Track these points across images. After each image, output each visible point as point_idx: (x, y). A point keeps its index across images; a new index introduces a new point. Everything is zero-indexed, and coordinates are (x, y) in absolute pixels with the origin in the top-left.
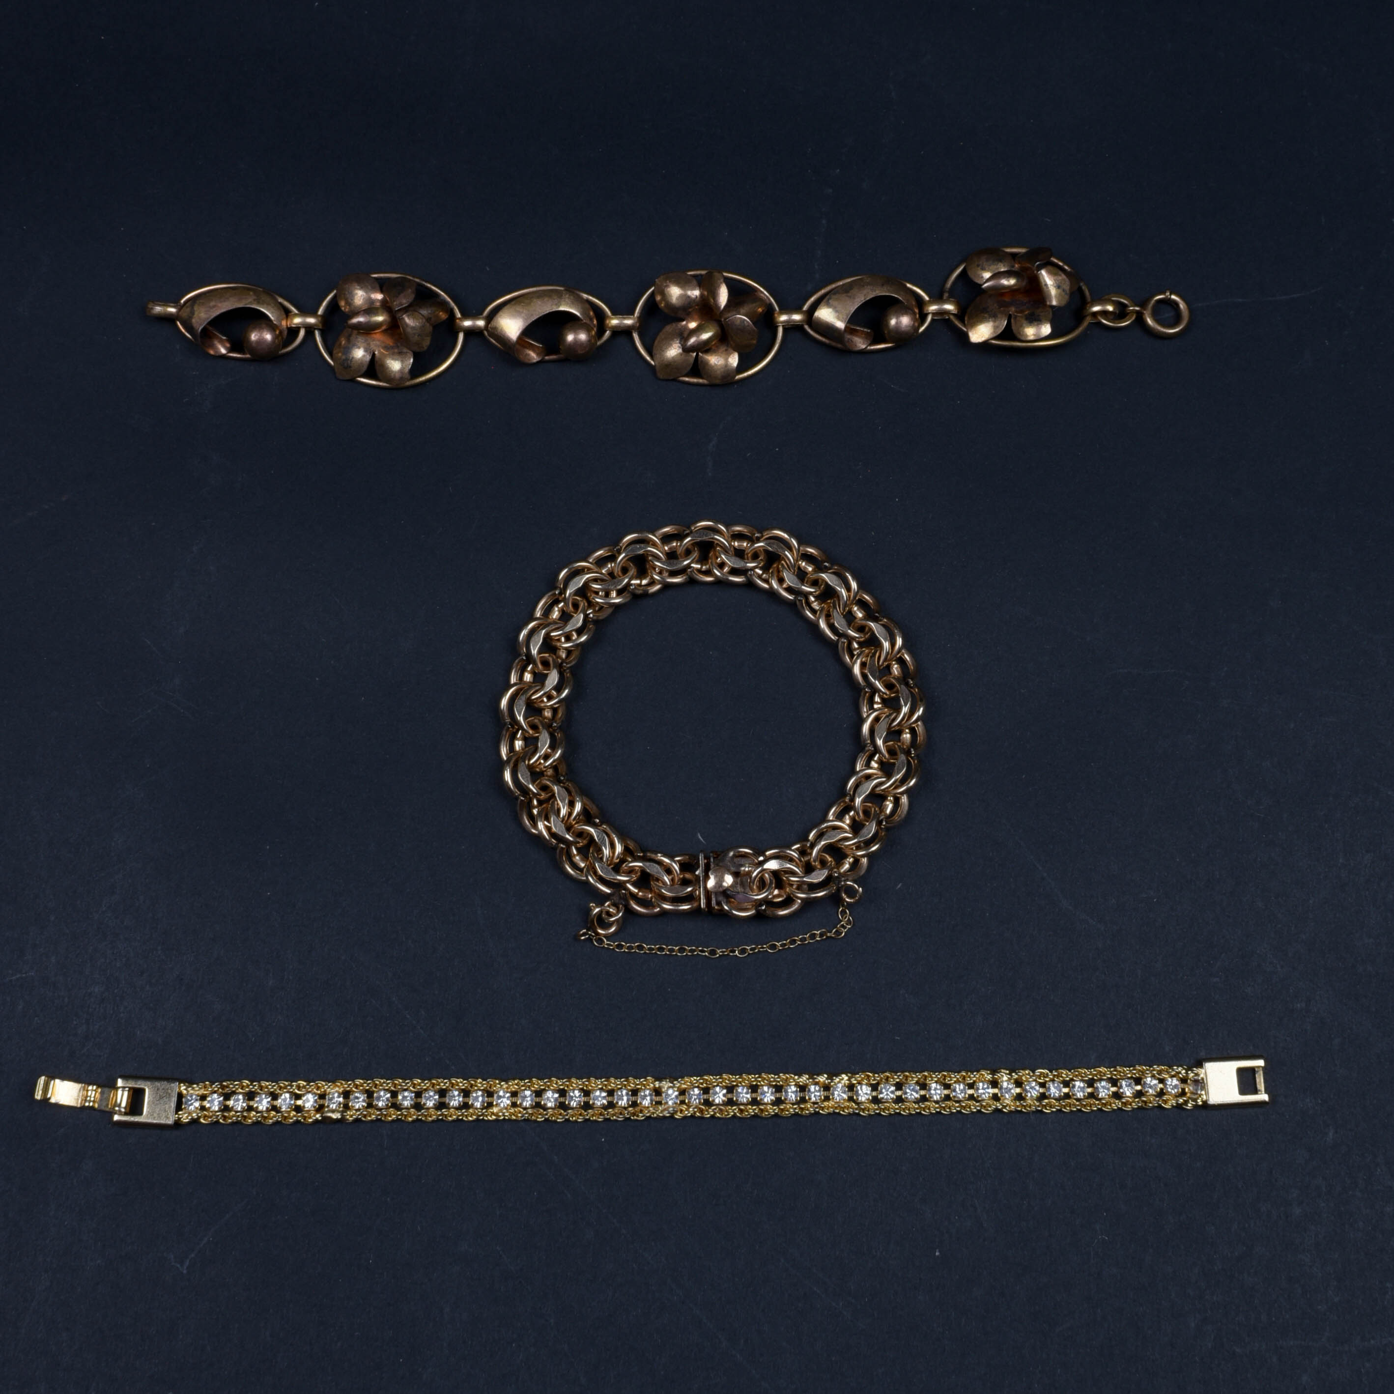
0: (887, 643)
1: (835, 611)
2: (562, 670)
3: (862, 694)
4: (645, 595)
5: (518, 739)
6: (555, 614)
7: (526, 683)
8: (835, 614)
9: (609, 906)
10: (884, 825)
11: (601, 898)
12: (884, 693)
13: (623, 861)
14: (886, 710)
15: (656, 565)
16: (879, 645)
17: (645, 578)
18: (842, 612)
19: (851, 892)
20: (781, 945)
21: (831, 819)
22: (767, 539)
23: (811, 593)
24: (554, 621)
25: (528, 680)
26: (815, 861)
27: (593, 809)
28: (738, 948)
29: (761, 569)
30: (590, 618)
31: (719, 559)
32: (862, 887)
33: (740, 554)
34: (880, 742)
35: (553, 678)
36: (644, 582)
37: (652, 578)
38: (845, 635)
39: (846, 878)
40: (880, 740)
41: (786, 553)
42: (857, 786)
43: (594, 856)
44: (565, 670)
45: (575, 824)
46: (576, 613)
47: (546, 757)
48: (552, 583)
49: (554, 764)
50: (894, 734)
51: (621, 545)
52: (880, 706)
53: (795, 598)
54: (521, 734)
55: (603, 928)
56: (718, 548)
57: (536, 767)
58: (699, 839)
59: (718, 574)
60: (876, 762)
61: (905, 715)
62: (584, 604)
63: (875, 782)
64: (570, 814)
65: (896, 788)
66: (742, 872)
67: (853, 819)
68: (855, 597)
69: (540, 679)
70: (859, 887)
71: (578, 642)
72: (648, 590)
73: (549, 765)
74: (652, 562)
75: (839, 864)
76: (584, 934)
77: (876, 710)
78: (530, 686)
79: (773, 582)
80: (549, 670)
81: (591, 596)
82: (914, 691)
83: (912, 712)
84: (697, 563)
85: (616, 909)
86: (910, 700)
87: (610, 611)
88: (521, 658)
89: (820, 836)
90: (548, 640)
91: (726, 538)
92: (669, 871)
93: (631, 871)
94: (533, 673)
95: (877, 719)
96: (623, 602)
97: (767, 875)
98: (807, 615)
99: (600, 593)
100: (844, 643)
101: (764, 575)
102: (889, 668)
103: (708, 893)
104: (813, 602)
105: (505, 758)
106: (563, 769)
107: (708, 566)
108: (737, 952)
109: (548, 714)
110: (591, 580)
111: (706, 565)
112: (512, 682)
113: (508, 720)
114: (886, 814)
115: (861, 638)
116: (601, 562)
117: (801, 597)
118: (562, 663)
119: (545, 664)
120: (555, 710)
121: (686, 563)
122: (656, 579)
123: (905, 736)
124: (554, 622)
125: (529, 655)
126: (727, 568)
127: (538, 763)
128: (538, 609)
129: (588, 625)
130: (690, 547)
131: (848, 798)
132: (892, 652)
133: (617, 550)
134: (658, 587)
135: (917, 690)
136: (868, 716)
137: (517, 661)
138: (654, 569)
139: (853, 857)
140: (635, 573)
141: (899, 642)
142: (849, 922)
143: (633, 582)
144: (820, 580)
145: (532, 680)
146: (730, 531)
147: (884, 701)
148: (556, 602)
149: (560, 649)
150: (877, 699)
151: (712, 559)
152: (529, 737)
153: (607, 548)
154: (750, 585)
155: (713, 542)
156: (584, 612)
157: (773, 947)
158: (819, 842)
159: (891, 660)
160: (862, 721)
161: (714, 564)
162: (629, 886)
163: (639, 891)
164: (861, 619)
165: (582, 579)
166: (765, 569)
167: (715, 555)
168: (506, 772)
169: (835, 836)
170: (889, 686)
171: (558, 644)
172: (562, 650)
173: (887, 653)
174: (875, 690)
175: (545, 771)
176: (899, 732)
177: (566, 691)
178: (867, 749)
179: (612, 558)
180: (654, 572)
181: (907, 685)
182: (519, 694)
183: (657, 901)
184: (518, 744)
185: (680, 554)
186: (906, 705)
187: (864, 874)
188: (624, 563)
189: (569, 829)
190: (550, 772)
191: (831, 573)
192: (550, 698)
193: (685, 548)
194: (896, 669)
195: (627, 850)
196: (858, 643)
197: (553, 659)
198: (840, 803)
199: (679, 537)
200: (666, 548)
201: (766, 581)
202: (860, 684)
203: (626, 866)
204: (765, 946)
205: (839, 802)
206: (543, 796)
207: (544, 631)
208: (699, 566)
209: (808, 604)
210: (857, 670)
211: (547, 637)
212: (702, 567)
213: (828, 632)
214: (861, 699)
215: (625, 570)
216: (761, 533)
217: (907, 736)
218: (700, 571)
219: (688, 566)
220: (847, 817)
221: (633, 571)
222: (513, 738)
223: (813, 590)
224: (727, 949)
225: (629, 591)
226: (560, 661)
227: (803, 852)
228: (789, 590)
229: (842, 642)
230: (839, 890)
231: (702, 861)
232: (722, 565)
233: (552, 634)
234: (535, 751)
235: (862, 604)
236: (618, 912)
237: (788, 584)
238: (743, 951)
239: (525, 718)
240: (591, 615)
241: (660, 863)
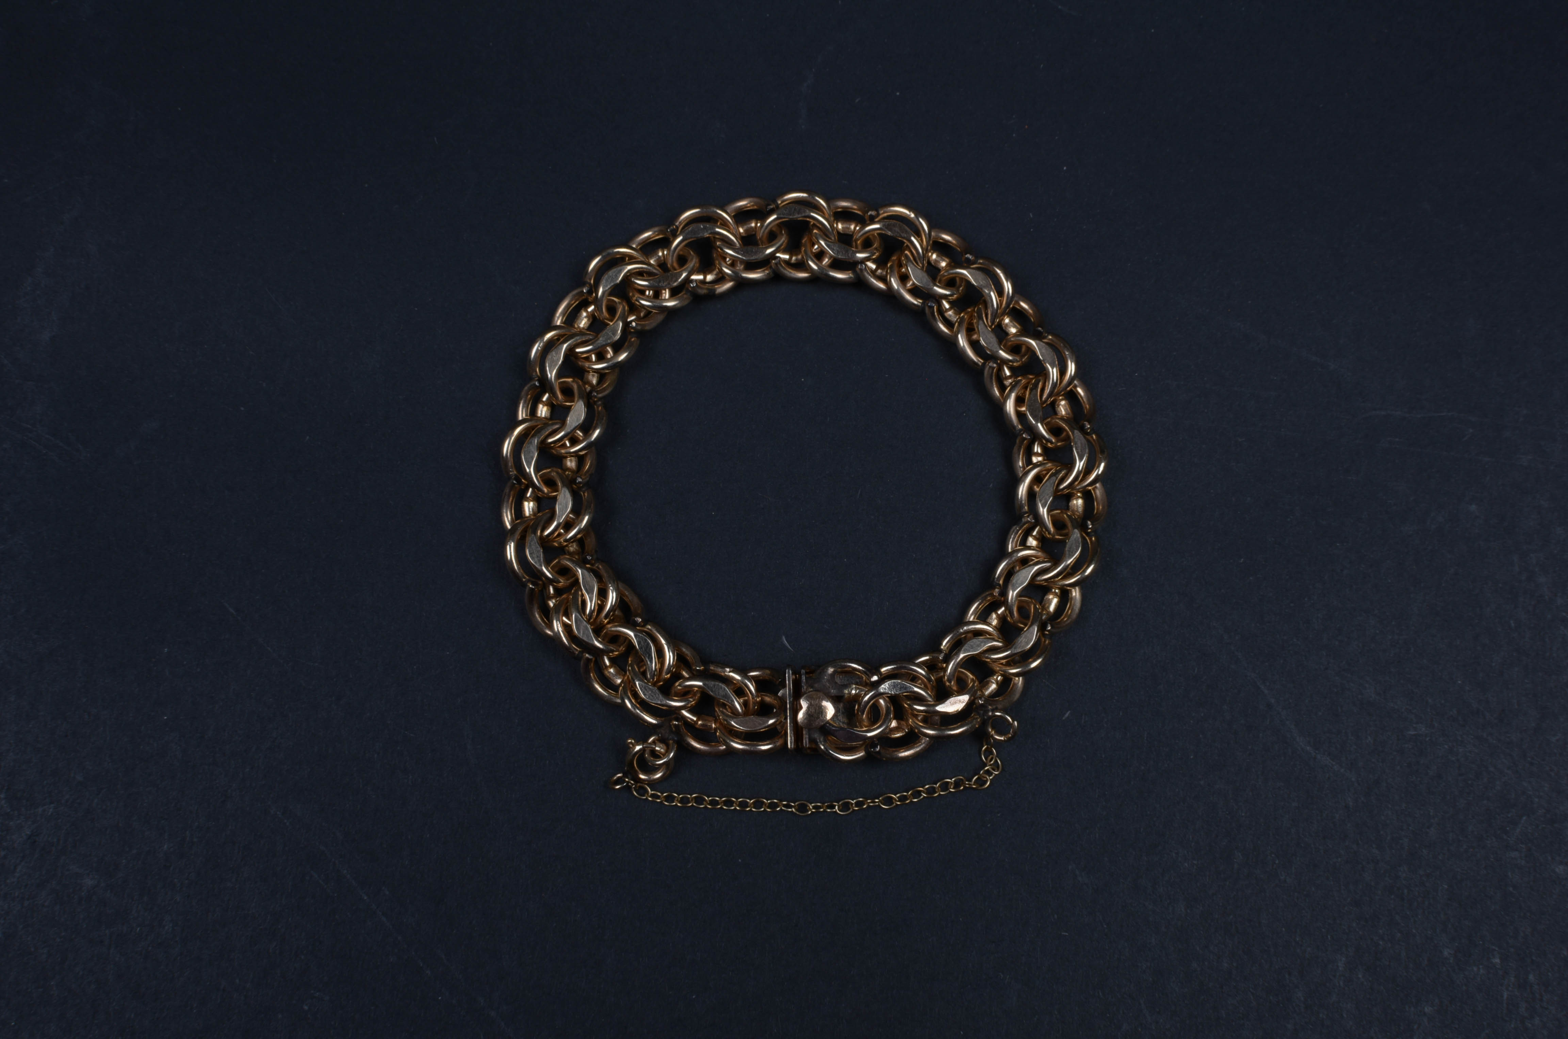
0: (1055, 370)
1: (981, 322)
2: (591, 401)
3: (1018, 441)
4: (711, 296)
5: (527, 500)
6: (583, 323)
7: (540, 419)
8: (981, 327)
9: (654, 742)
10: (1048, 631)
11: (643, 731)
12: (1048, 440)
13: (677, 676)
14: (1050, 465)
15: (727, 253)
16: (1045, 375)
17: (710, 272)
18: (990, 324)
19: (1001, 726)
20: (900, 799)
21: (971, 619)
22: (884, 218)
23: (945, 297)
24: (580, 331)
25: (543, 416)
26: (949, 681)
27: (633, 600)
28: (838, 803)
29: (874, 261)
30: (633, 328)
31: (816, 247)
32: (1017, 721)
33: (845, 239)
34: (1043, 511)
35: (578, 412)
36: (709, 278)
37: (721, 271)
38: (995, 358)
39: (994, 707)
40: (1043, 508)
41: (913, 238)
42: (1009, 574)
43: (633, 668)
44: (595, 402)
45: (608, 623)
46: (611, 321)
47: (568, 526)
48: (578, 277)
49: (579, 536)
50: (1062, 499)
51: (677, 224)
52: (1040, 459)
53: (922, 303)
54: (532, 493)
55: (645, 772)
56: (815, 231)
57: (553, 540)
58: (784, 645)
59: (815, 267)
60: (1035, 538)
61: (1079, 473)
62: (624, 307)
63: (1036, 568)
64: (601, 607)
65: (1065, 578)
66: (846, 696)
67: (1002, 619)
68: (1008, 304)
69: (559, 413)
70: (1013, 721)
71: (615, 361)
72: (715, 290)
73: (571, 538)
74: (722, 249)
75: (984, 684)
76: (619, 781)
77: (1036, 465)
78: (546, 422)
79: (892, 279)
80: (573, 401)
81: (634, 296)
82: (1091, 439)
83: (1088, 471)
84: (784, 252)
85: (665, 747)
86: (1087, 451)
87: (661, 318)
88: (532, 383)
89: (957, 645)
90: (573, 358)
91: (827, 216)
92: (740, 691)
93: (685, 693)
94: (549, 404)
95: (1038, 479)
96: (679, 305)
97: (882, 701)
98: (939, 327)
99: (647, 293)
100: (993, 368)
101: (879, 271)
102: (1053, 406)
103: (798, 729)
104: (947, 310)
105: (509, 527)
106: (591, 542)
107: (800, 257)
108: (837, 807)
109: (571, 463)
110: (634, 273)
111: (796, 255)
112: (520, 418)
113: (513, 472)
114: (1050, 611)
115: (1017, 361)
116: (648, 248)
117: (932, 302)
118: (591, 392)
119: (567, 392)
120: (580, 459)
121: (769, 251)
122: (727, 274)
123: (1075, 502)
124: (581, 333)
125: (543, 379)
126: (827, 260)
127: (556, 534)
128: (558, 315)
129: (629, 337)
130: (774, 229)
131: (997, 590)
132: (1061, 382)
133: (671, 231)
134: (728, 285)
135: (1094, 436)
136: (1026, 474)
137: (526, 388)
138: (725, 259)
139: (1002, 675)
140: (697, 265)
141: (1071, 368)
142: (996, 766)
143: (694, 277)
144: (958, 279)
145: (548, 415)
146: (832, 207)
147: (1047, 452)
148: (584, 304)
149: (589, 372)
150: (1037, 449)
151: (805, 246)
152: (544, 497)
153: (656, 229)
154: (860, 284)
155: (809, 222)
156: (624, 319)
157: (889, 801)
158: (955, 655)
159: (1058, 394)
160: (1017, 481)
161: (809, 253)
162: (685, 713)
163: (698, 720)
164: (1015, 335)
165: (620, 272)
166: (880, 263)
167: (811, 240)
168: (508, 547)
169: (979, 646)
170: (1055, 431)
171: (587, 364)
172: (591, 374)
173: (1054, 385)
174: (1036, 436)
175: (567, 546)
176: (1069, 497)
177: (597, 432)
178: (1023, 520)
179: (665, 243)
180: (723, 264)
181: (1082, 429)
182: (528, 436)
183: (724, 737)
184: (528, 507)
185: (760, 239)
186: (1081, 460)
187: (1018, 699)
188: (681, 250)
189: (598, 631)
190: (573, 548)
191: (973, 269)
192: (574, 441)
193: (767, 230)
194: (1063, 408)
195: (681, 659)
196: (1011, 369)
197: (579, 387)
198: (986, 597)
199: (760, 214)
200: (741, 230)
201: (883, 279)
202: (1014, 427)
203: (679, 685)
204: (877, 800)
205: (984, 595)
206: (562, 582)
207: (565, 346)
208: (787, 257)
209: (941, 312)
210: (1010, 406)
211: (571, 354)
212: (791, 258)
213: (970, 353)
214: (1015, 449)
215: (682, 261)
216: (877, 210)
217: (1078, 503)
218: (788, 263)
219: (773, 256)
220: (994, 616)
221: (693, 262)
222: (520, 498)
223: (948, 293)
224: (823, 803)
225: (687, 290)
226: (588, 388)
227: (931, 667)
228: (914, 292)
229: (990, 367)
230: (984, 723)
231: (789, 677)
232: (820, 256)
233: (578, 350)
234: (552, 517)
235: (1018, 315)
236: (668, 751)
237: (914, 282)
238: (846, 807)
239: (537, 470)
240: (634, 324)
241: (728, 681)
